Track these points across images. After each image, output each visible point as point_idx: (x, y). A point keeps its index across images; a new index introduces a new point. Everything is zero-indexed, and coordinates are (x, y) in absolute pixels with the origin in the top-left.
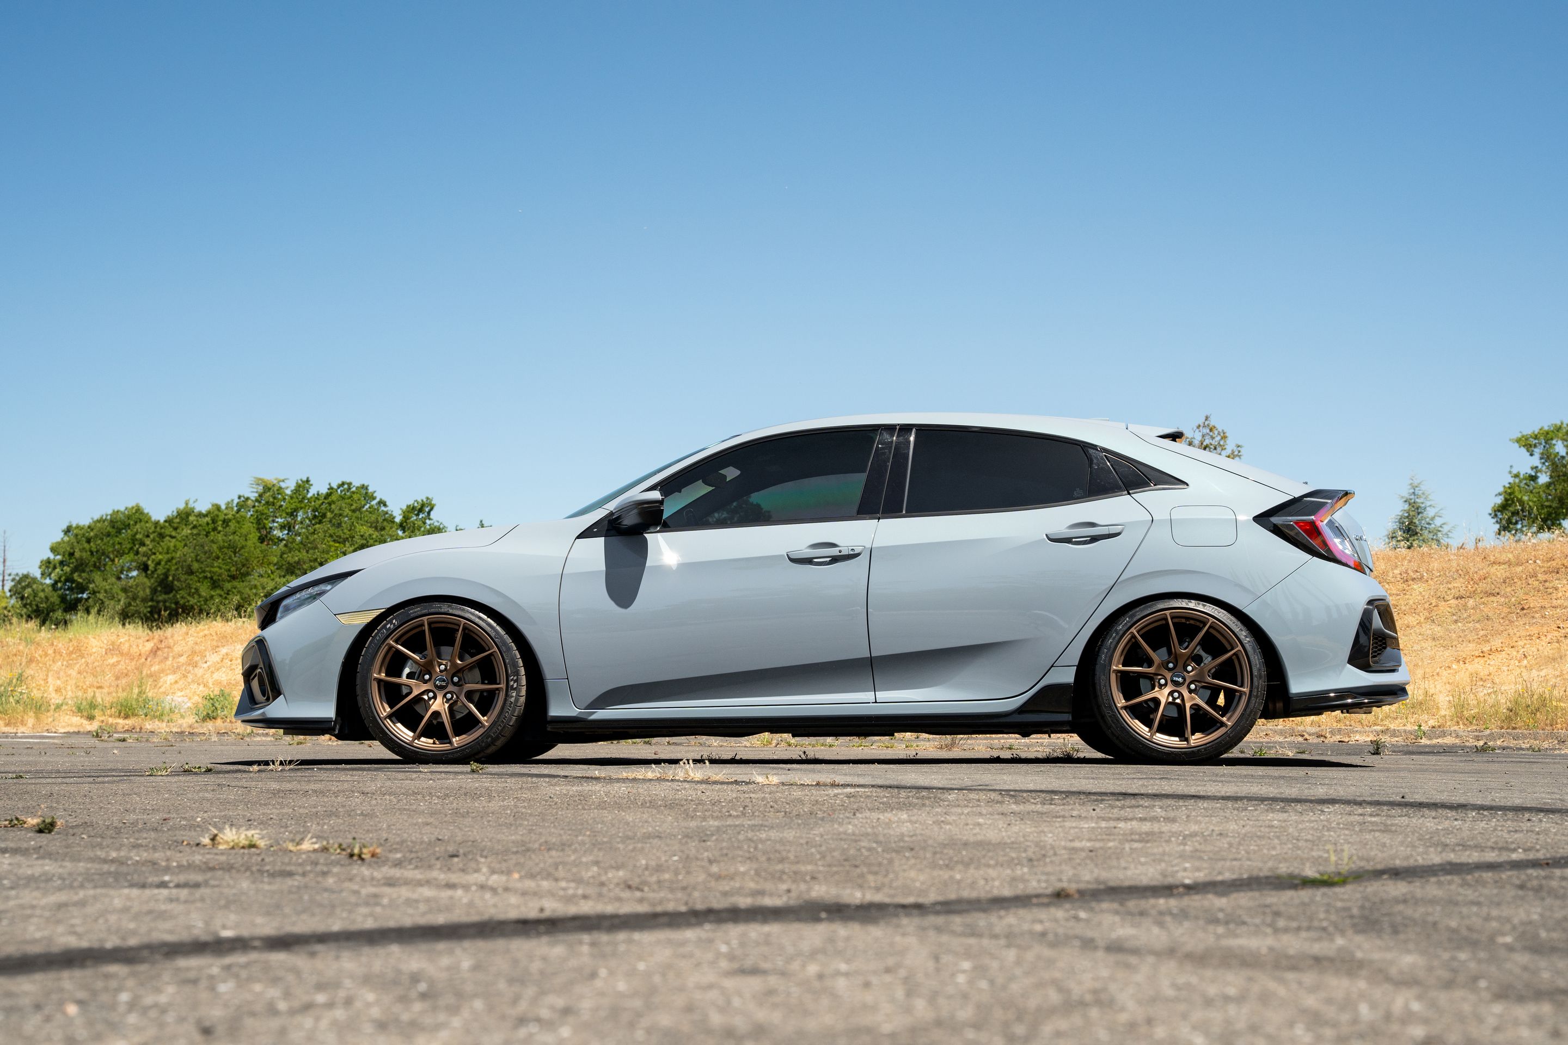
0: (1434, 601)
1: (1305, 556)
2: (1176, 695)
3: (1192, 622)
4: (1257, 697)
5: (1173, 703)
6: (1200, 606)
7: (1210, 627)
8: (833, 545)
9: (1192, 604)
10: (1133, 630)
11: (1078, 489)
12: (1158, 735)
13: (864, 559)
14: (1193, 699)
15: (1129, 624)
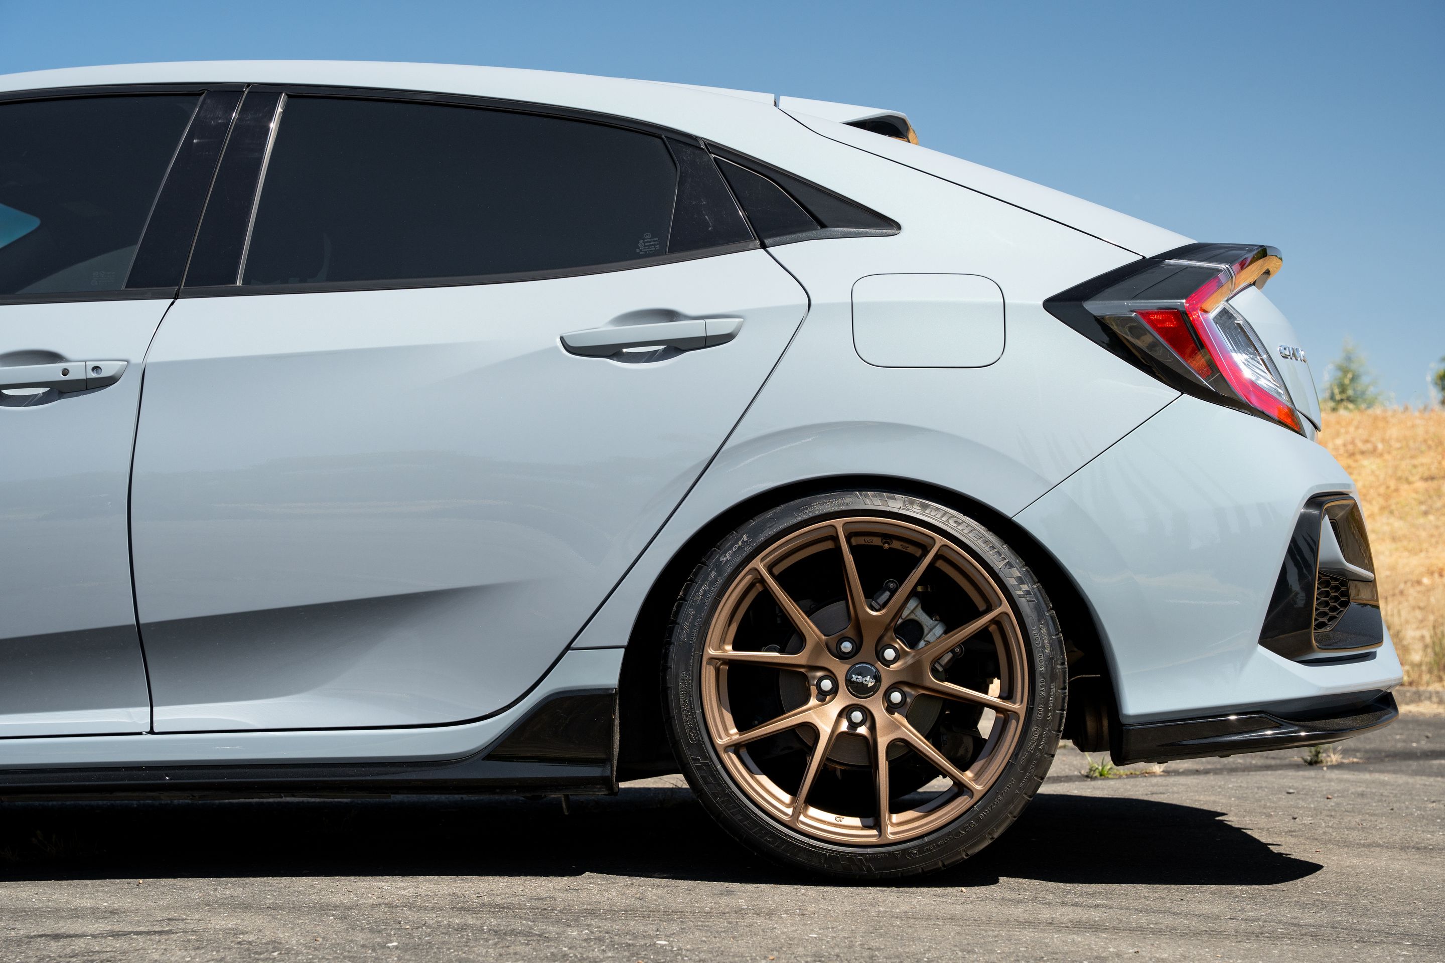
0: (1392, 484)
1: (1167, 393)
2: (857, 716)
3: (897, 545)
4: (1044, 723)
5: (851, 734)
6: (915, 509)
7: (938, 557)
8: (53, 357)
9: (897, 504)
10: (759, 564)
11: (648, 236)
12: (813, 811)
13: (125, 389)
14: (896, 726)
15: (748, 550)
